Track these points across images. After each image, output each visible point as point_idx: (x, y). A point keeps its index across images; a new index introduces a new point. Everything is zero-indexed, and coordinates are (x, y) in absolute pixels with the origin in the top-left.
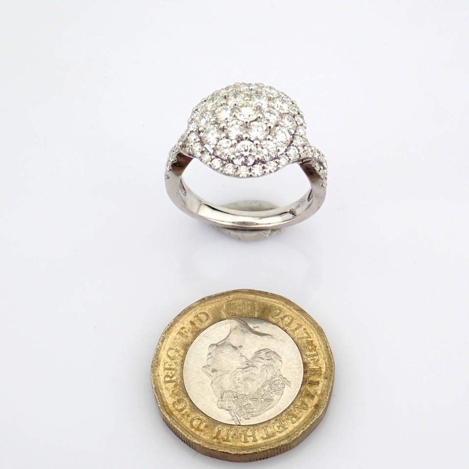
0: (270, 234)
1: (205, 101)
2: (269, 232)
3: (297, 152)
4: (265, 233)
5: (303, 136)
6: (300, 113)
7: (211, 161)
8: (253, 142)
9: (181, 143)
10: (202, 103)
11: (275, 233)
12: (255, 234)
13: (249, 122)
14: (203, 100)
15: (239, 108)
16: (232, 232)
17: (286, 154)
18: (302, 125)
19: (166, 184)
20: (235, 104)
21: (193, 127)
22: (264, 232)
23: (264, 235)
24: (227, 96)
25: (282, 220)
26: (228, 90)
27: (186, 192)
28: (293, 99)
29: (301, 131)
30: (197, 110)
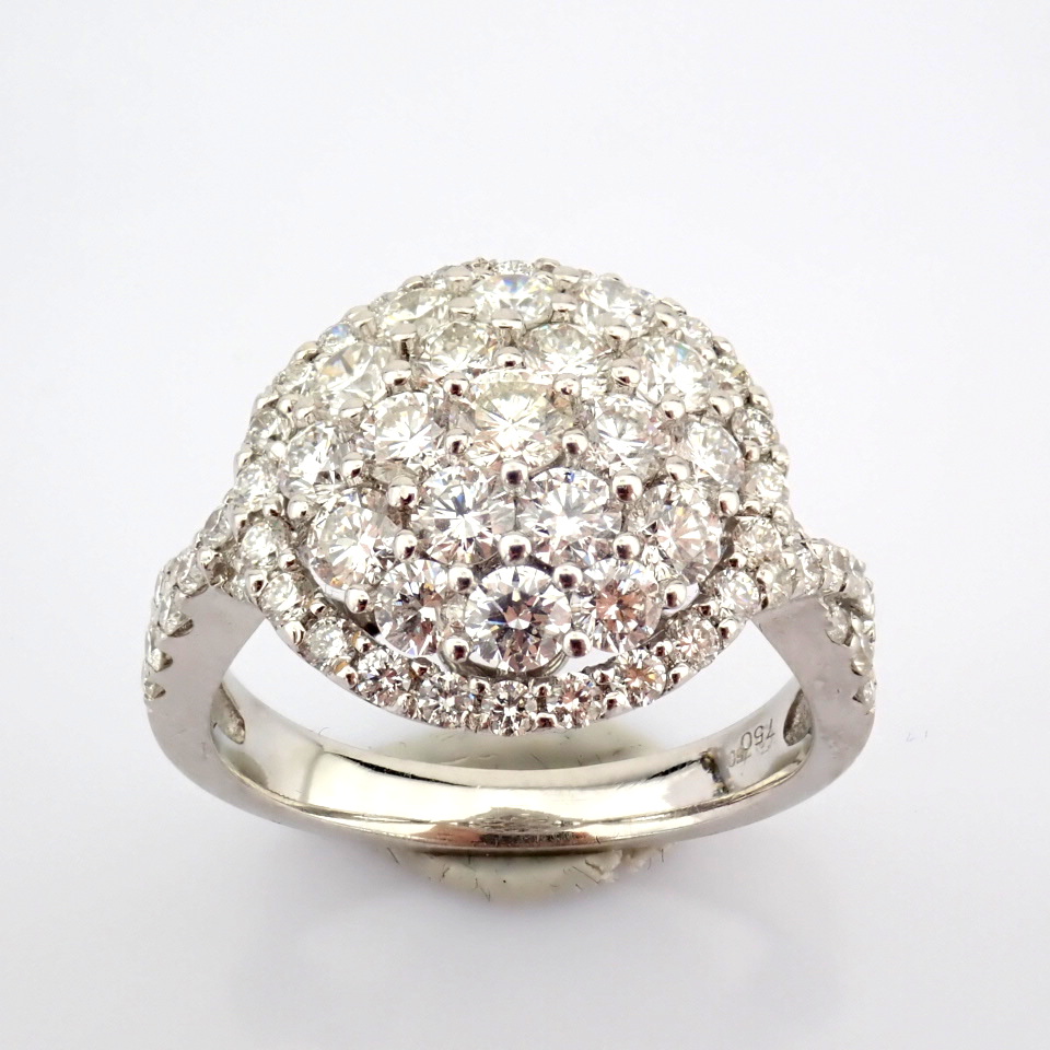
0: (618, 869)
1: (311, 358)
2: (616, 860)
3: (755, 594)
4: (597, 868)
5: (777, 514)
6: (755, 399)
7: (353, 664)
8: (549, 570)
9: (208, 555)
10: (295, 368)
11: (641, 862)
12: (553, 872)
13: (525, 472)
14: (301, 355)
15: (474, 406)
16: (456, 870)
17: (706, 610)
18: (768, 457)
19: (152, 717)
20: (456, 389)
21: (261, 491)
22: (592, 859)
23: (594, 873)
24: (411, 347)
25: (669, 807)
26: (413, 308)
27: (242, 725)
28: (717, 333)
29: (766, 490)
30: (273, 404)
